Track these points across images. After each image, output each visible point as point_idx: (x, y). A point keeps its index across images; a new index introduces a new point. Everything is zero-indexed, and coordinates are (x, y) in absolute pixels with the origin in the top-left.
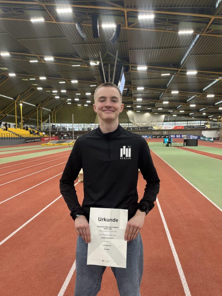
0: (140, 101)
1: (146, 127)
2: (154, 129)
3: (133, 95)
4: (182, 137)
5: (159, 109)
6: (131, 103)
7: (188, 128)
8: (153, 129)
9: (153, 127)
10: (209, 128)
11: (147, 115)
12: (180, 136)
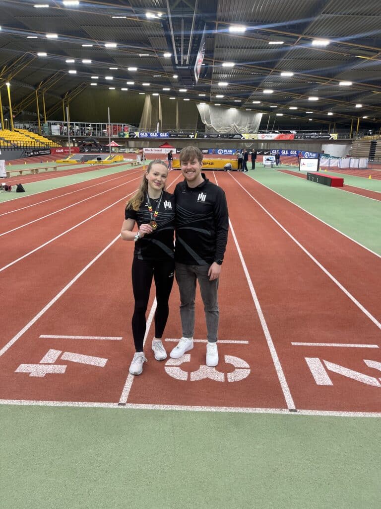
0: (225, 86)
1: (230, 135)
2: (244, 138)
3: (213, 75)
4: (291, 153)
5: (254, 102)
6: (207, 90)
7: (301, 138)
8: (242, 138)
9: (242, 134)
10: (336, 139)
11: (233, 112)
12: (287, 153)
